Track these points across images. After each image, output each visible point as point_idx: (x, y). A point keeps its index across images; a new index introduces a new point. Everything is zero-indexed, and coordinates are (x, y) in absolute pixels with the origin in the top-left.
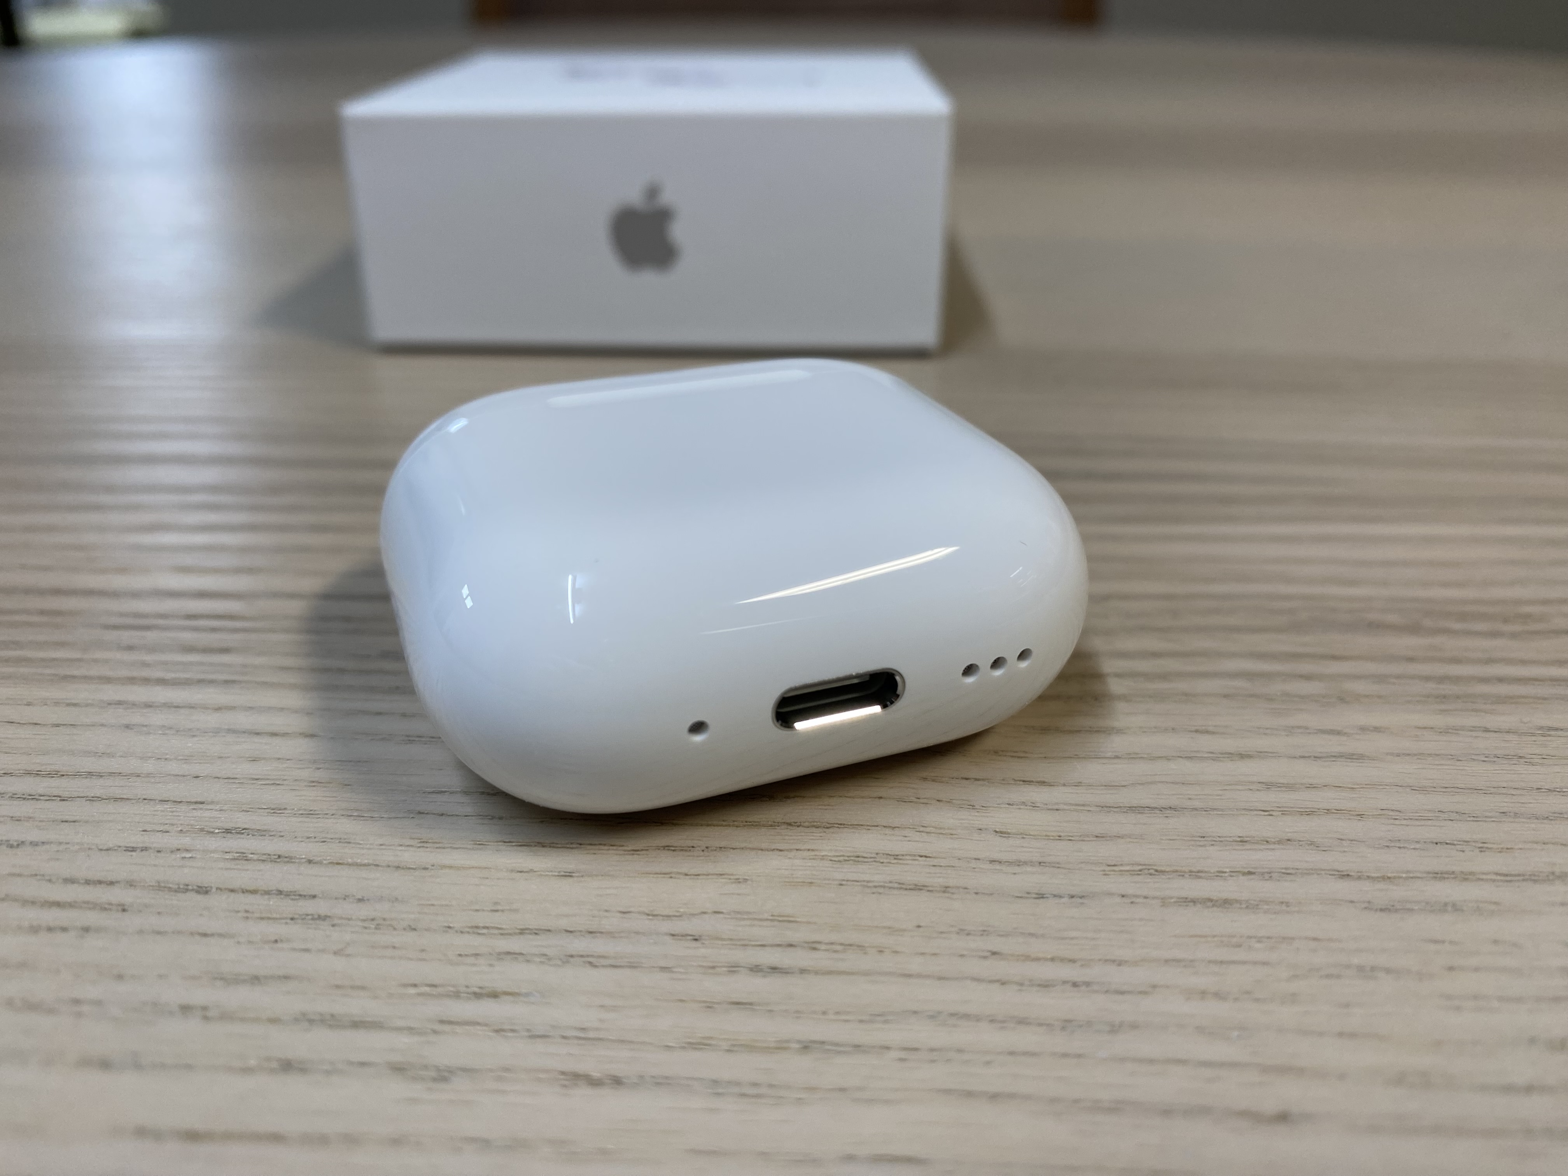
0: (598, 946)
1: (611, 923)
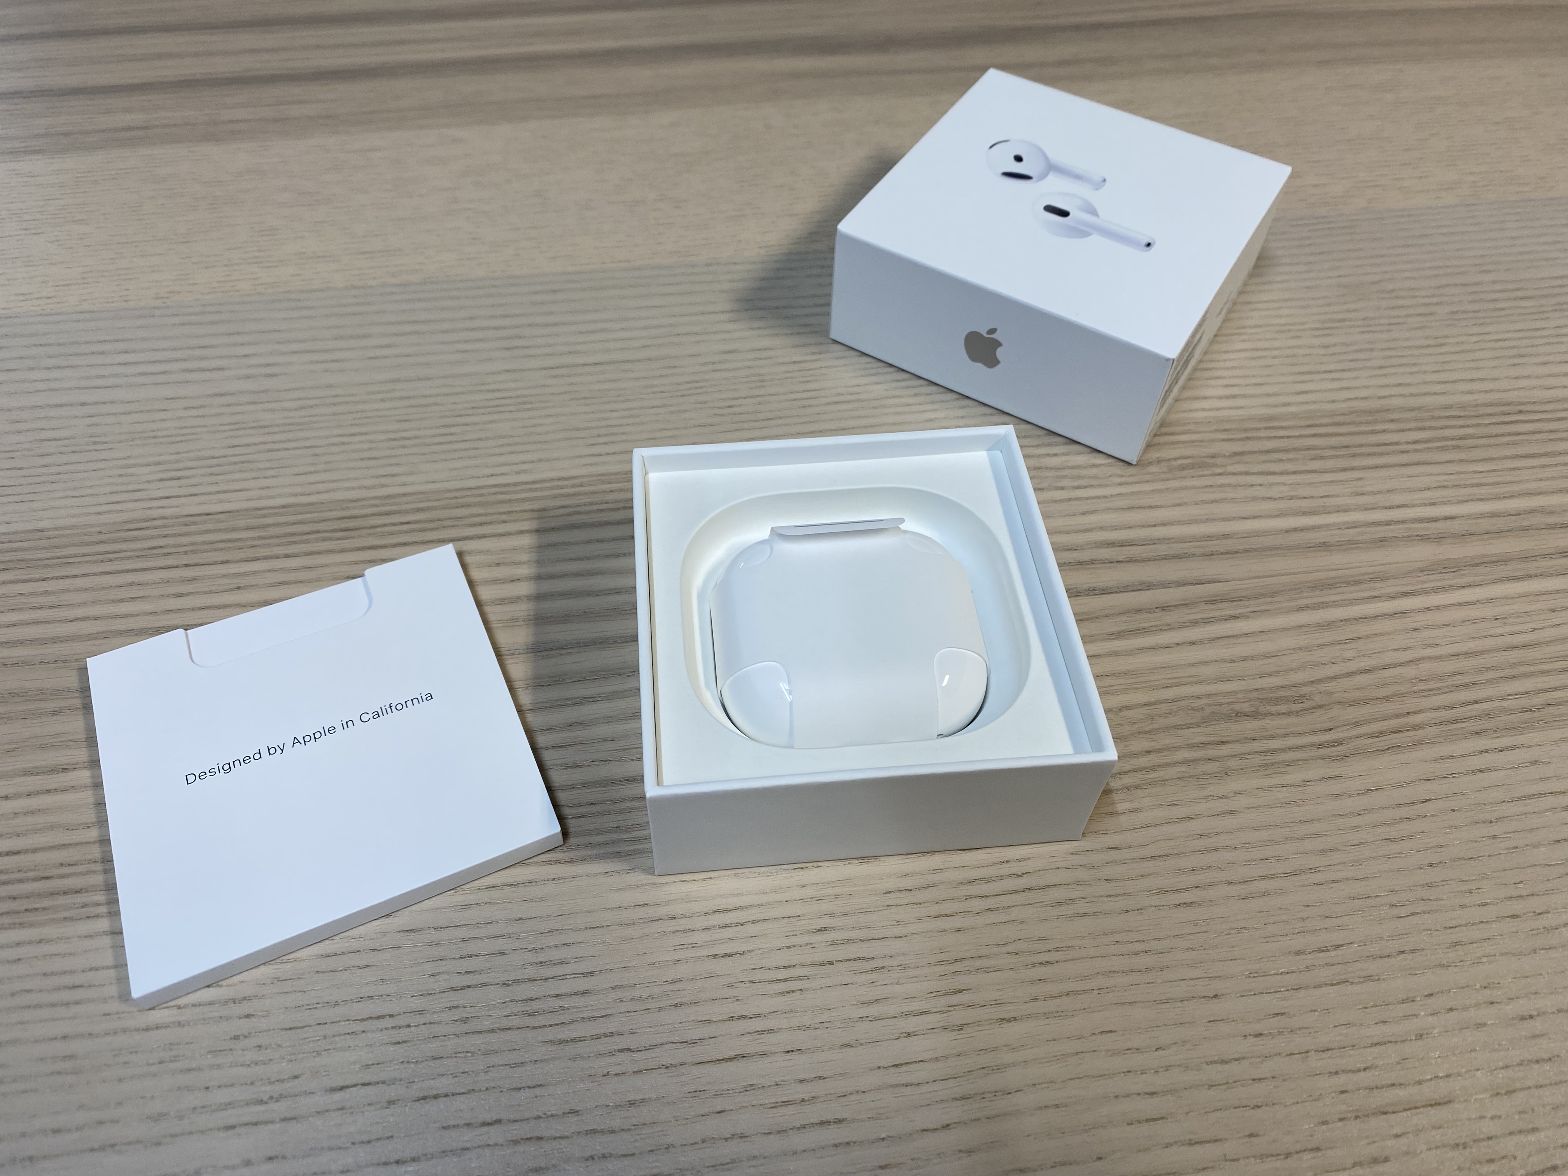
0: (985, 963)
1: (984, 951)
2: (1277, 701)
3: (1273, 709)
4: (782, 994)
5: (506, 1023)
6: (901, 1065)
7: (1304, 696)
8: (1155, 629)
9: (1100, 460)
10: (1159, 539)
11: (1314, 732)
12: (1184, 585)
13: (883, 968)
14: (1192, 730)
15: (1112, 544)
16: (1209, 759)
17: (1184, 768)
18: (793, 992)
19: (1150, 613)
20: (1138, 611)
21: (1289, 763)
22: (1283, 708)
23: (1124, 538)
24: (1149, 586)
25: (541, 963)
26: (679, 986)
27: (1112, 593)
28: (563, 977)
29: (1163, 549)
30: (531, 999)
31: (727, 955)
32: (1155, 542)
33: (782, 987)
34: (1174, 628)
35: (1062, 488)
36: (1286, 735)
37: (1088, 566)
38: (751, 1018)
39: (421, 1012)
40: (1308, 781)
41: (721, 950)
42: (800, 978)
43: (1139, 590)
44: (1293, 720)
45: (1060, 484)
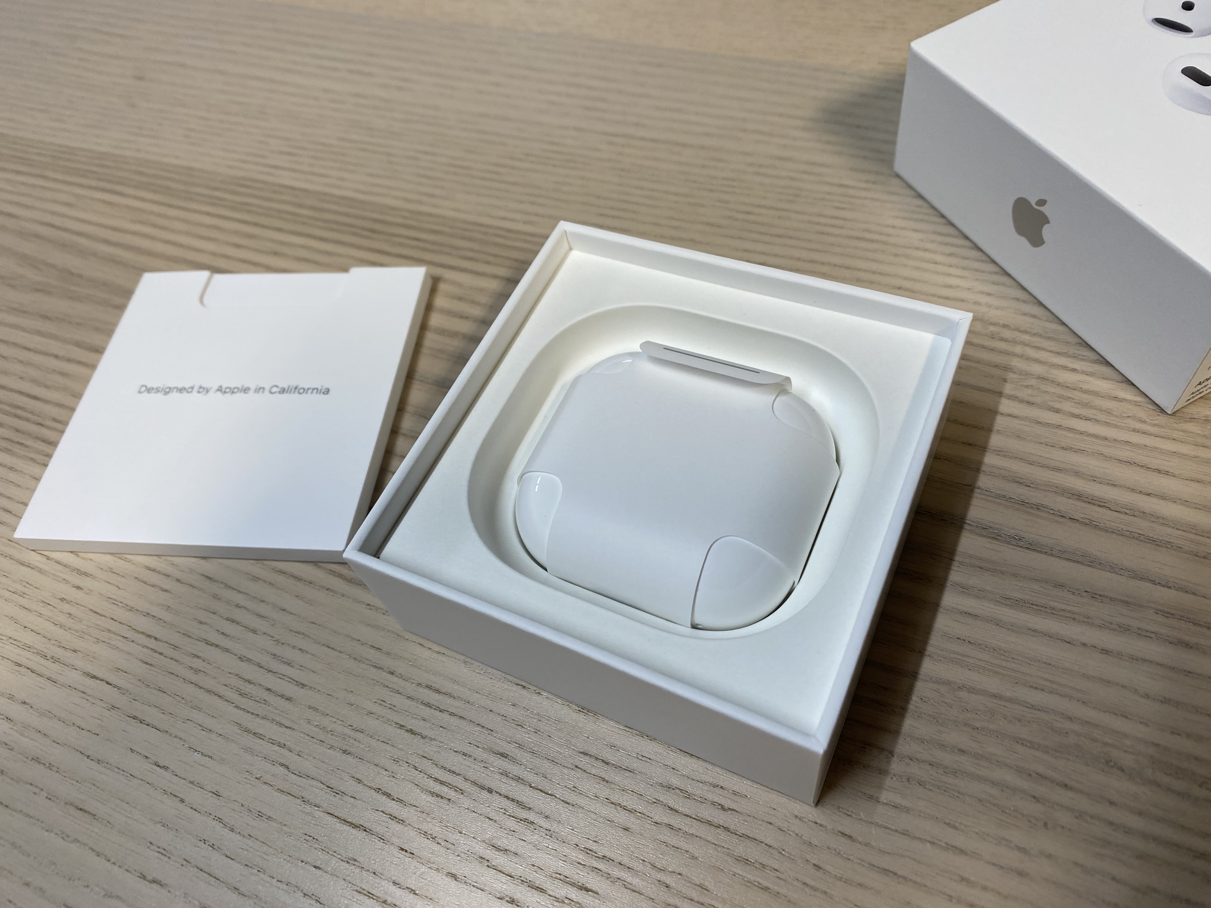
5: (222, 690)
8: (1069, 615)
9: (1128, 394)
10: (1144, 513)
12: (1142, 579)
13: (532, 823)
14: (1037, 753)
15: (1079, 496)
16: (1034, 797)
17: (994, 791)
19: (1073, 593)
20: (1060, 586)
23: (1097, 494)
24: (1092, 562)
25: (275, 655)
26: (358, 735)
27: (1040, 552)
28: (282, 676)
29: (1142, 526)
30: (249, 682)
32: (1136, 513)
34: (1093, 624)
35: (1057, 411)
37: (1030, 510)
39: (175, 647)
42: (456, 789)
43: (1078, 562)
45: (1057, 405)
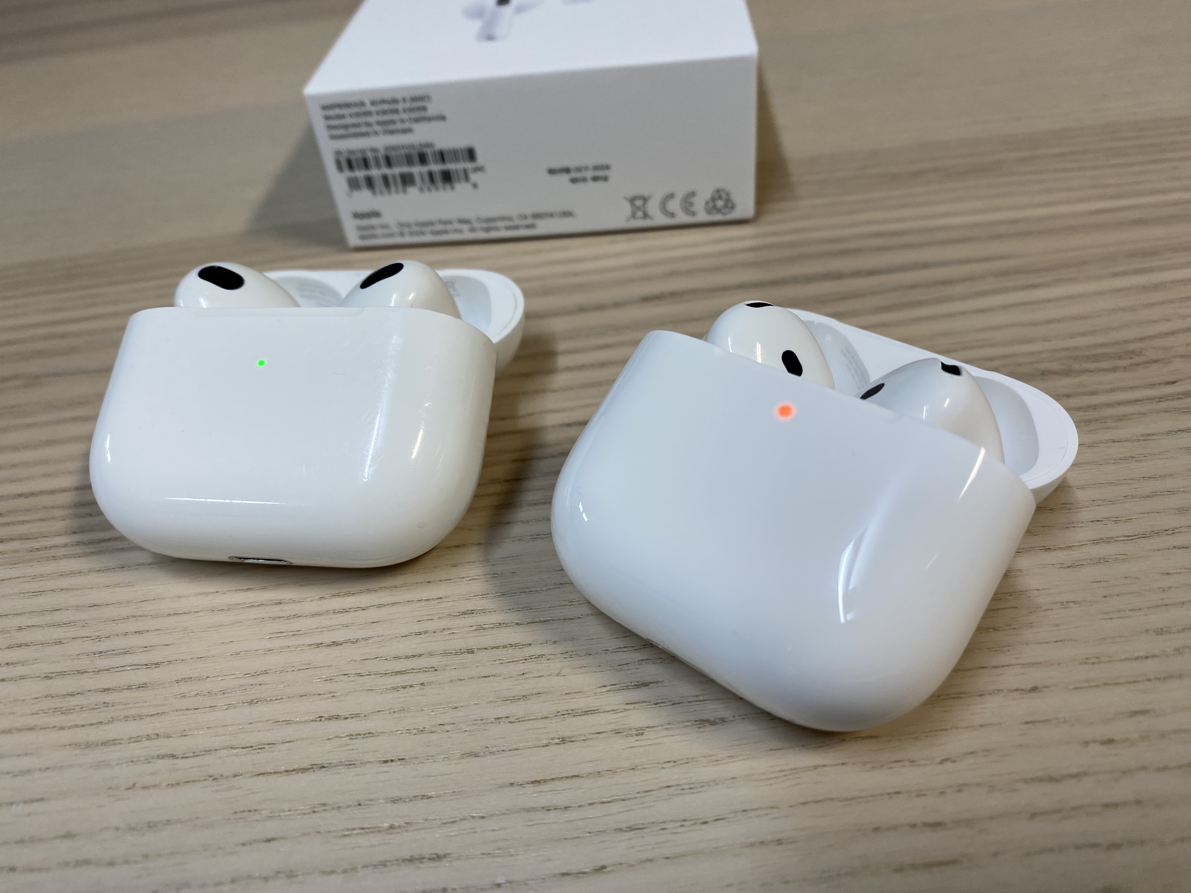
2: (1096, 358)
3: (1092, 366)
4: (396, 689)
6: (545, 781)
7: (1133, 352)
11: (1152, 385)
15: (881, 235)
18: (411, 686)
21: (1121, 418)
22: (1105, 365)
23: (893, 229)
31: (335, 644)
33: (399, 680)
36: (1112, 390)
38: (346, 718)
40: (1149, 435)
41: (328, 638)
44: (1119, 375)
